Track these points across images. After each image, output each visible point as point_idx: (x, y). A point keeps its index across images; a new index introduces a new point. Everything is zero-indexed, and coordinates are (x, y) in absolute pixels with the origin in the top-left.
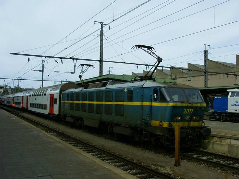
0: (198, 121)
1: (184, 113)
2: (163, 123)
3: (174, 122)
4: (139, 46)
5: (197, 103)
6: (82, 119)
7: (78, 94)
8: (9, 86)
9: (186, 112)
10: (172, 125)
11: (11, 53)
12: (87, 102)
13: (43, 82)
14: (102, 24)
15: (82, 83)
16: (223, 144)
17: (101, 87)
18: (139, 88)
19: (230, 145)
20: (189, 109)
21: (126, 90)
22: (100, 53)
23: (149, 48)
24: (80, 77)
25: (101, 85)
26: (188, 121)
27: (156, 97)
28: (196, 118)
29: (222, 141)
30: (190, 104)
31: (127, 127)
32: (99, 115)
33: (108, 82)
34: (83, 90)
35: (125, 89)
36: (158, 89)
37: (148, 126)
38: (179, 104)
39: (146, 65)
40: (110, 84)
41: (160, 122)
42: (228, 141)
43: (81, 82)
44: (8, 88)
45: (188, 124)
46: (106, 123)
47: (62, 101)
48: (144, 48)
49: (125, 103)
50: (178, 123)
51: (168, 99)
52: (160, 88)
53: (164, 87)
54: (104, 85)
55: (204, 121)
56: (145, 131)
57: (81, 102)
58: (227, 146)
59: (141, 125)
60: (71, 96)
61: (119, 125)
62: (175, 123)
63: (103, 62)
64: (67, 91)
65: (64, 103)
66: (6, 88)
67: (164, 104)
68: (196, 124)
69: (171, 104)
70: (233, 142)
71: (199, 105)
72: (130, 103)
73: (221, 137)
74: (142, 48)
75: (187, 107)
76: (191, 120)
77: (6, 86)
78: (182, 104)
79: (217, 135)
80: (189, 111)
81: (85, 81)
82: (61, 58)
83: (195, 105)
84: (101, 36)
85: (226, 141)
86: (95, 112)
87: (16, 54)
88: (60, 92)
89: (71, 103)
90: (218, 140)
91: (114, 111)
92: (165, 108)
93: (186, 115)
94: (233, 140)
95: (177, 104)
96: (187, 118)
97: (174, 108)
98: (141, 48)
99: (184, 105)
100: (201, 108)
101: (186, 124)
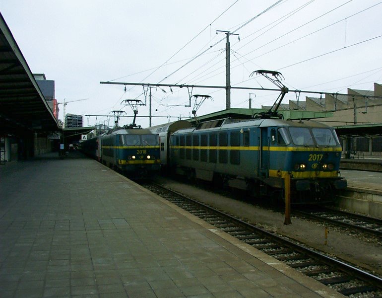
0: (331, 171)
1: (309, 160)
2: (281, 174)
3: (296, 171)
4: (260, 72)
5: (328, 147)
6: (193, 170)
7: (189, 136)
8: (105, 125)
9: (312, 159)
10: (293, 175)
11: (101, 83)
12: (199, 148)
13: (150, 119)
14: (228, 34)
15: (197, 122)
16: (363, 201)
17: (216, 127)
18: (255, 128)
19: (372, 203)
20: (317, 155)
21: (242, 131)
22: (227, 75)
23: (274, 73)
24: (194, 112)
25: (216, 123)
26: (316, 170)
27: (274, 140)
28: (327, 167)
29: (363, 197)
30: (317, 149)
31: (243, 180)
32: (213, 164)
33: (224, 120)
34: (195, 131)
35: (240, 129)
36: (276, 129)
37: (265, 178)
38: (301, 149)
39: (295, 91)
40: (225, 123)
41: (279, 171)
42: (369, 197)
43: (194, 120)
44: (103, 128)
45: (317, 175)
46: (221, 175)
47: (170, 147)
48: (268, 74)
49: (241, 148)
50: (301, 173)
51: (288, 142)
52: (279, 127)
53: (284, 127)
54: (219, 124)
55: (339, 170)
56: (263, 183)
57: (192, 147)
58: (368, 204)
59: (258, 176)
60: (181, 140)
61: (234, 177)
62: (298, 173)
63: (231, 89)
64: (176, 132)
65: (173, 149)
66: (100, 129)
67: (282, 149)
68: (328, 174)
69: (290, 149)
70: (376, 198)
71: (331, 149)
72: (246, 148)
73: (362, 193)
74: (265, 74)
75: (313, 153)
76: (320, 169)
77: (101, 126)
78: (306, 148)
79: (357, 189)
80: (317, 157)
81: (200, 119)
82: (170, 86)
83: (324, 150)
84: (226, 50)
85: (367, 197)
86: (208, 161)
87: (108, 83)
88: (169, 134)
89: (181, 149)
90: (359, 196)
91: (229, 159)
92: (283, 153)
93: (313, 162)
94: (375, 196)
95: (299, 148)
96: (315, 166)
97: (294, 153)
98: (263, 75)
99: (309, 149)
100: (334, 153)
101: (313, 174)
